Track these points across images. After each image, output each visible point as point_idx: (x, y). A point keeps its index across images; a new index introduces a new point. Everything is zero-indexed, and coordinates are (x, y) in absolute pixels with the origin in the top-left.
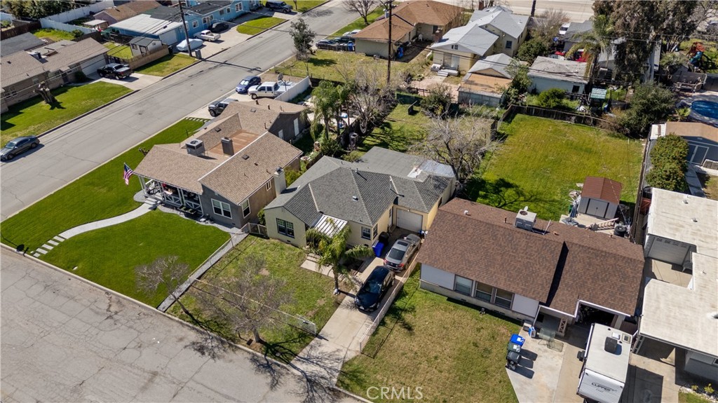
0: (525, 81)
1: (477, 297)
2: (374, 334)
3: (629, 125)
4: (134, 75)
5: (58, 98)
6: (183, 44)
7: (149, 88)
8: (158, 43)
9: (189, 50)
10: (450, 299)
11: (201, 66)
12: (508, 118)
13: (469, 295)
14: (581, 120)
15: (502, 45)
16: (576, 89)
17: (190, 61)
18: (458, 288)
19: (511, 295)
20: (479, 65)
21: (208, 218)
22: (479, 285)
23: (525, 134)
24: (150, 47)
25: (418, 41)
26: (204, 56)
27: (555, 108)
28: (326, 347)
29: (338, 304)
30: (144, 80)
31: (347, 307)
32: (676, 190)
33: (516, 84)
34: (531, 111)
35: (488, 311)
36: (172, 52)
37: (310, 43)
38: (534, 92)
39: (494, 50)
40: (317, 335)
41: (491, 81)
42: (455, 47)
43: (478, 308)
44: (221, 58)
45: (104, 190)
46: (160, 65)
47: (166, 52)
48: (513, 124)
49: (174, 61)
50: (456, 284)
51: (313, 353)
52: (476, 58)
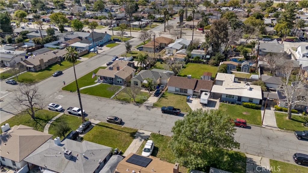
0: (190, 55)
1: (180, 92)
2: (159, 99)
3: (215, 63)
4: (80, 58)
5: (62, 63)
6: (92, 50)
7: (86, 61)
8: (85, 49)
9: (94, 51)
10: (174, 94)
11: (98, 55)
12: (186, 63)
13: (178, 92)
14: (204, 63)
15: (184, 47)
16: (203, 56)
17: (95, 54)
18: (176, 91)
19: (187, 90)
20: (178, 52)
21: (115, 84)
22: (180, 89)
23: (191, 66)
24: (83, 50)
25: (161, 48)
26: (99, 53)
27: (198, 60)
28: (149, 102)
29: (150, 96)
30: (83, 59)
31: (152, 96)
32: (223, 73)
33: (188, 56)
34: (192, 62)
35: (182, 95)
36: (89, 52)
37: (131, 48)
38: (193, 58)
39: (182, 48)
40: (147, 100)
41: (181, 55)
42: (171, 48)
43: (181, 95)
44: (104, 53)
45: (86, 81)
46: (87, 55)
47: (87, 52)
48: (187, 65)
49: (90, 54)
50: (176, 90)
51: (146, 103)
52: (177, 50)
